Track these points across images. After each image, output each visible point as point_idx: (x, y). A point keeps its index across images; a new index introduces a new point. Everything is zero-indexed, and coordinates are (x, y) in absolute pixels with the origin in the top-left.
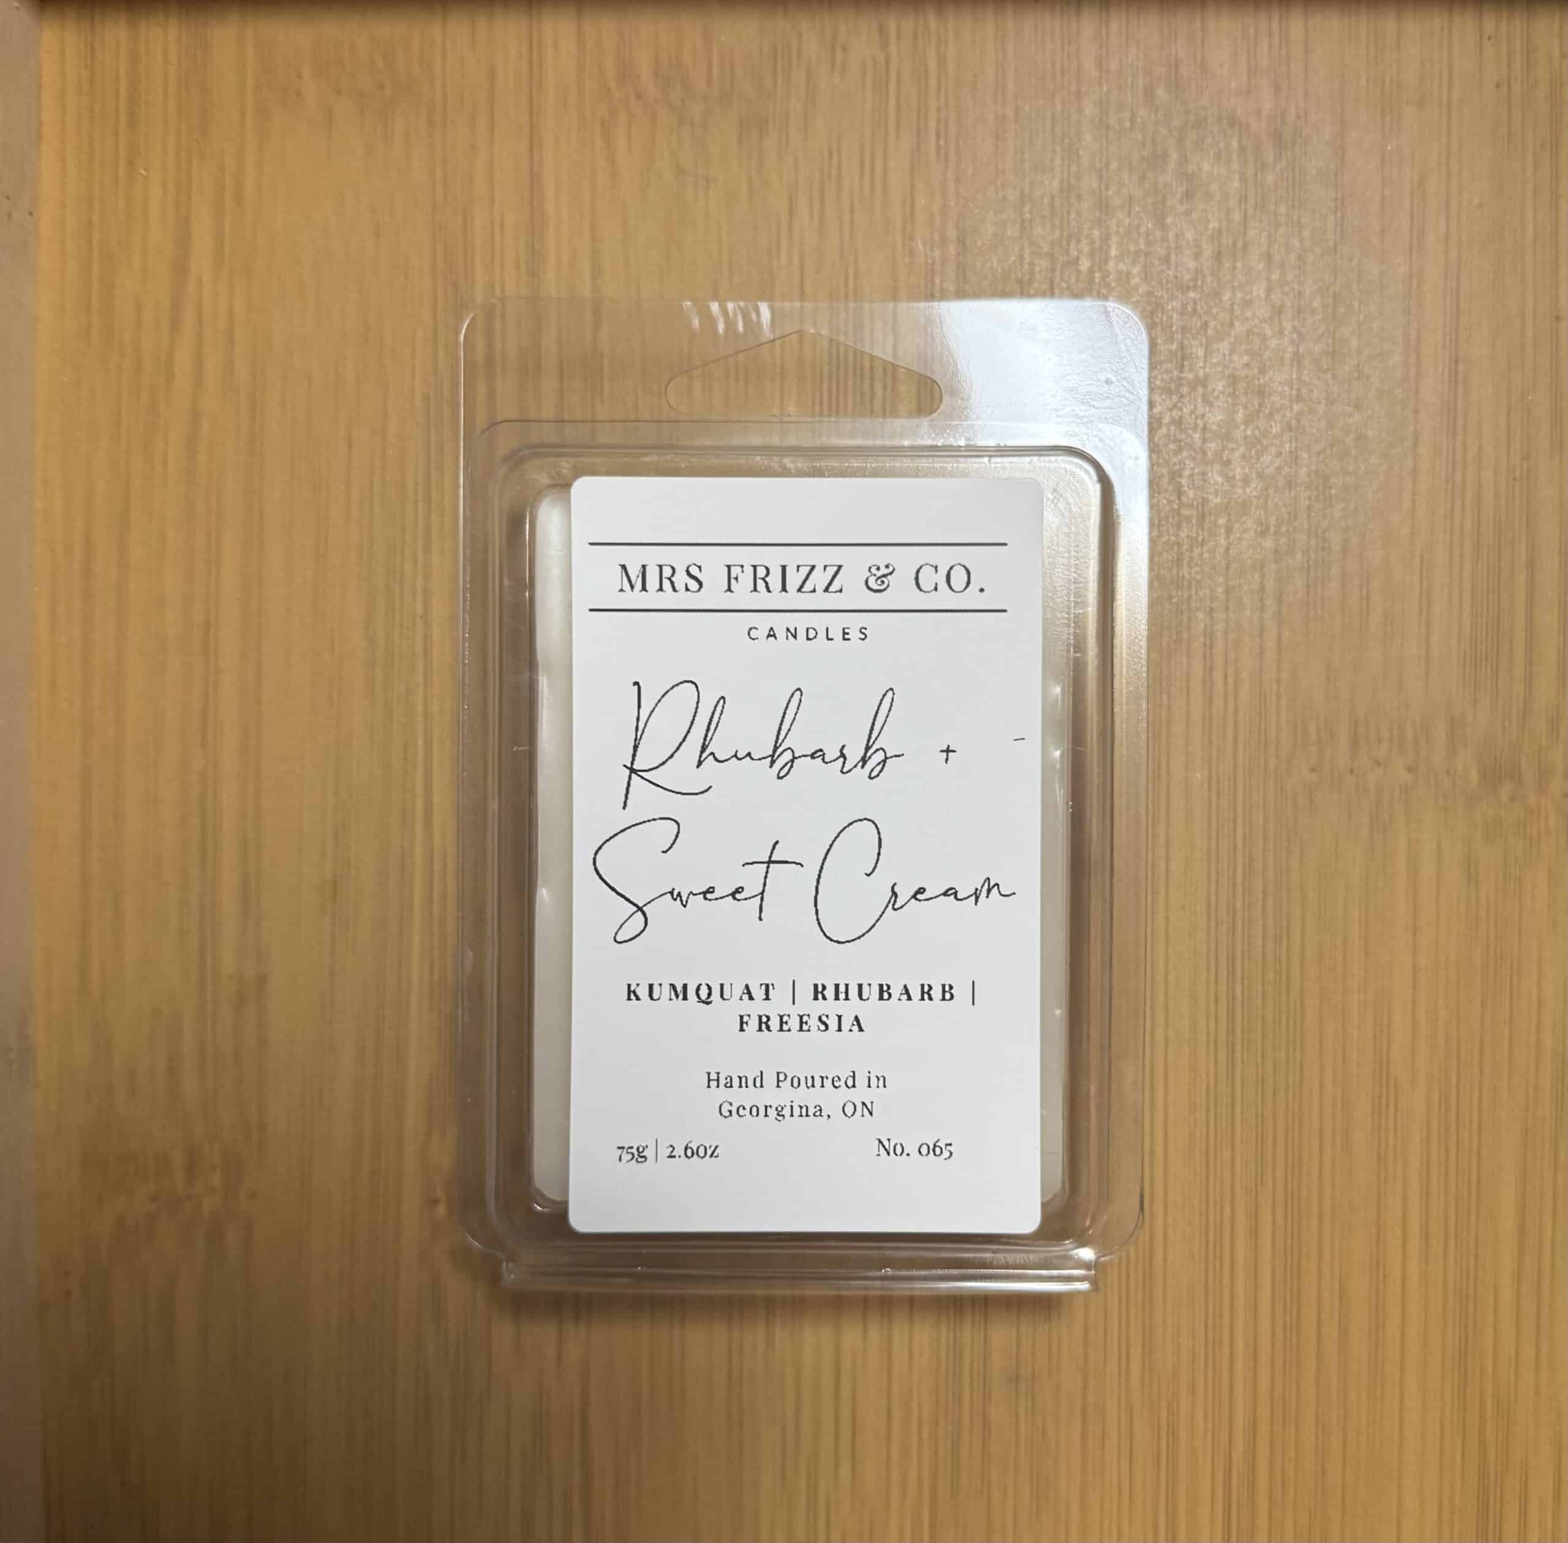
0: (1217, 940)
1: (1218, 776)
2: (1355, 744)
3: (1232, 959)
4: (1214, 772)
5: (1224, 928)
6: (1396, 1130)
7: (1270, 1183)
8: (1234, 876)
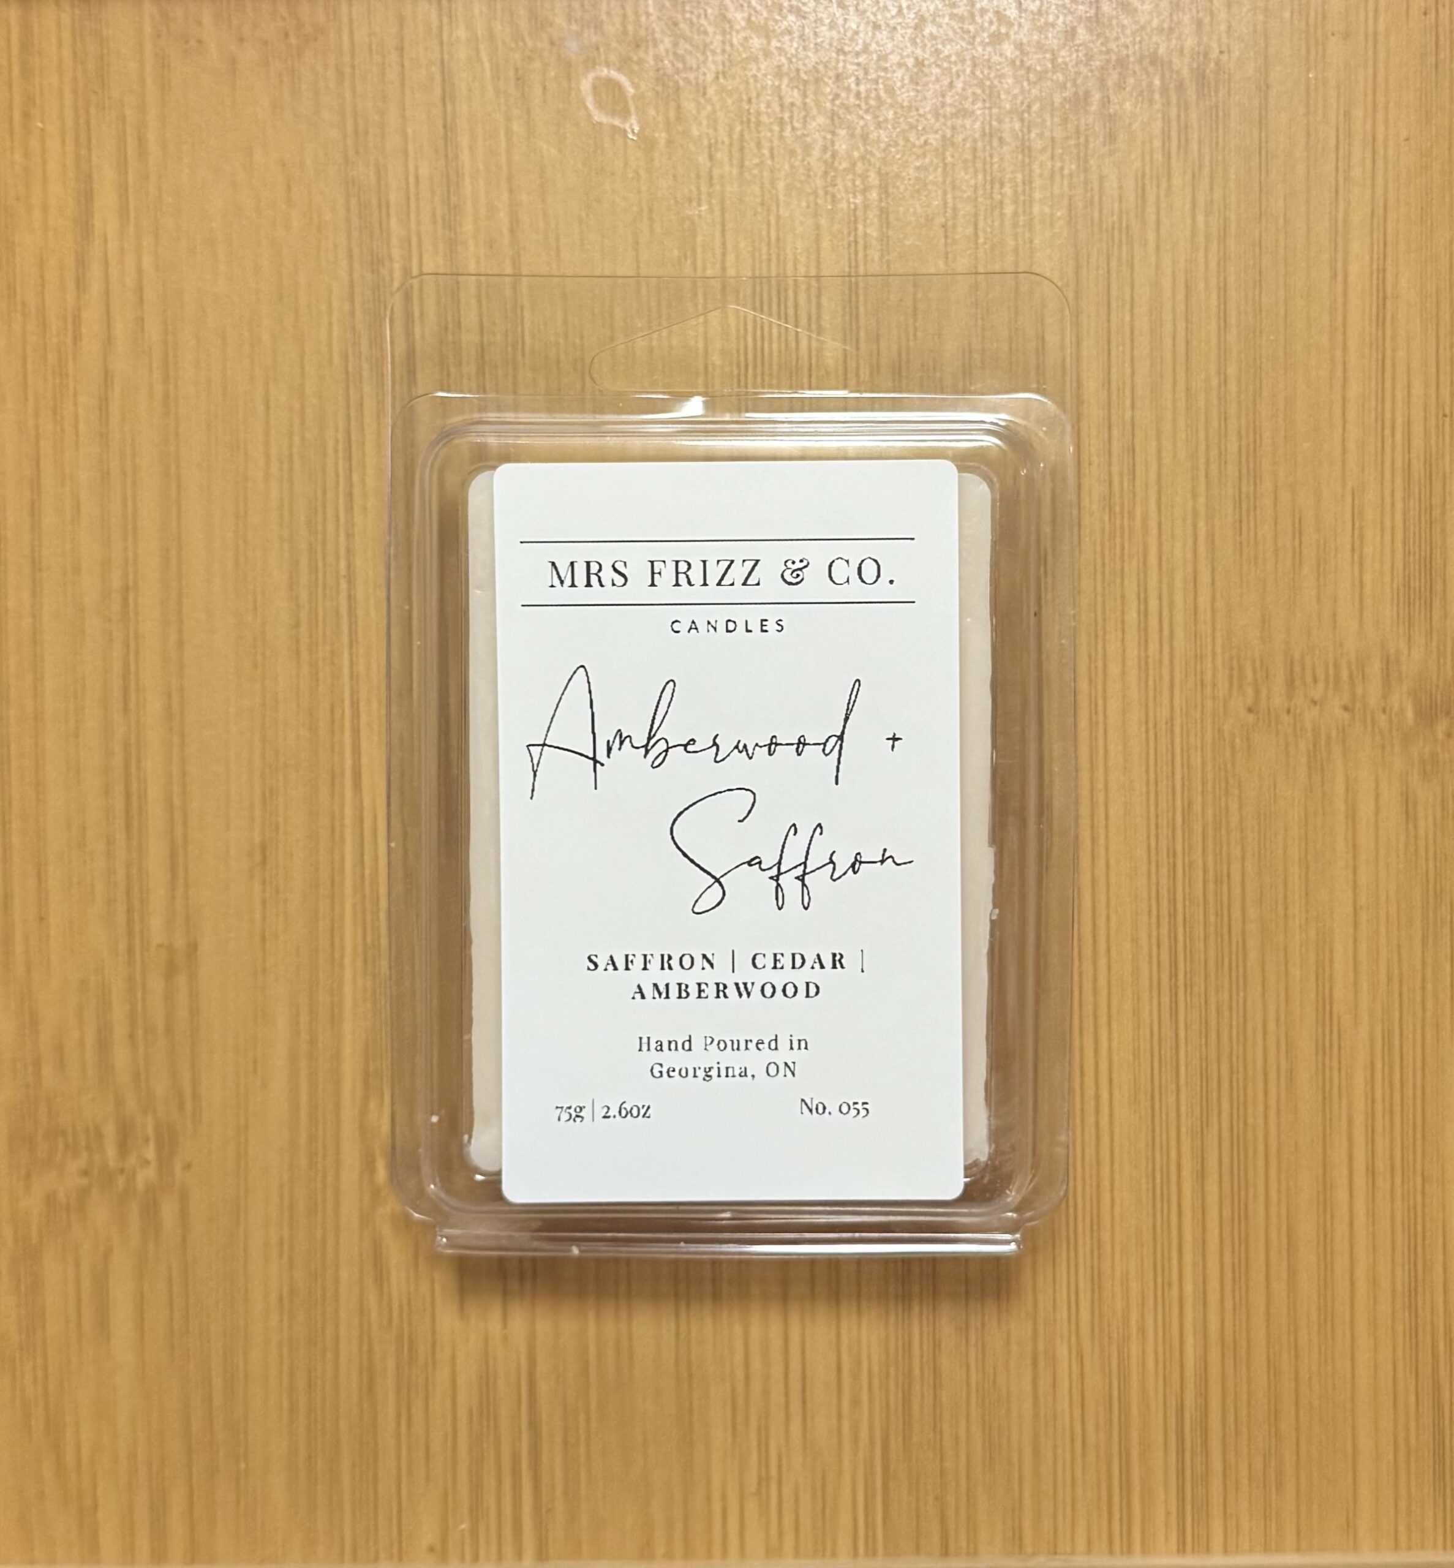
0: (1158, 884)
1: (1155, 717)
2: (1290, 684)
3: (1173, 901)
4: (1151, 714)
5: (1164, 871)
6: (1340, 1070)
7: (1216, 1127)
8: (1174, 819)
